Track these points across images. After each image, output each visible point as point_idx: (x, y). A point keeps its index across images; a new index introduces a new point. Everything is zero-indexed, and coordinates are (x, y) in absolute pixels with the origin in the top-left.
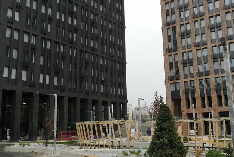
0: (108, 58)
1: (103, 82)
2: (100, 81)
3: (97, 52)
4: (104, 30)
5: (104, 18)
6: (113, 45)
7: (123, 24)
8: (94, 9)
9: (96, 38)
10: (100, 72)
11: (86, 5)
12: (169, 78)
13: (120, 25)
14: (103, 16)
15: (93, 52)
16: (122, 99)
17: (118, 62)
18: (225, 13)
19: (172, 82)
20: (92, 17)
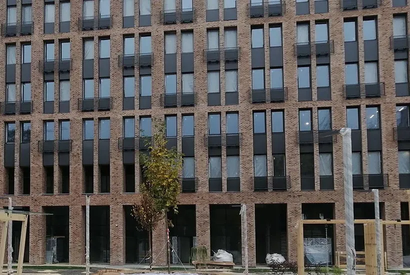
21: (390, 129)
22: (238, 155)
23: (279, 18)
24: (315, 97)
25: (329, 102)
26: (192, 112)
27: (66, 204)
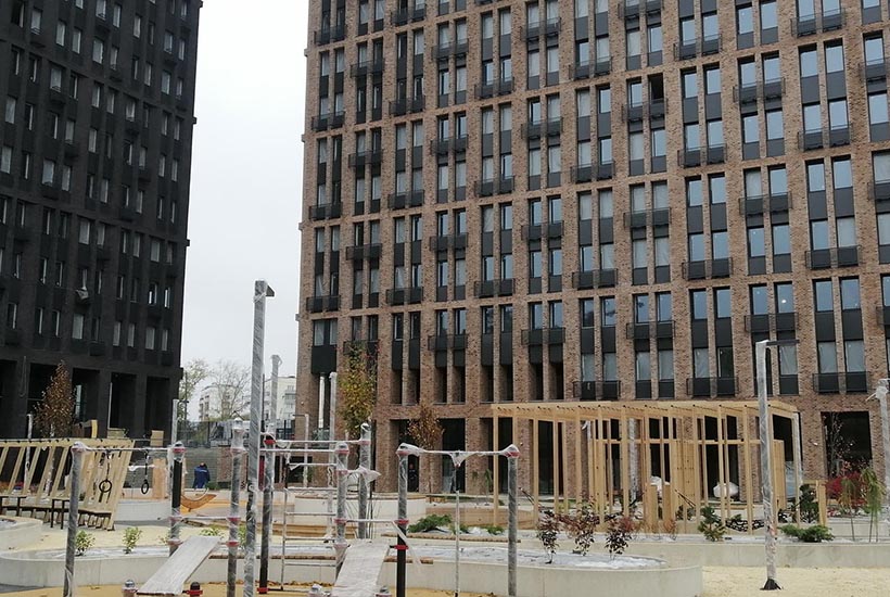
0: (114, 226)
1: (82, 307)
2: (69, 300)
3: (69, 202)
4: (103, 130)
5: (106, 89)
6: (137, 182)
7: (185, 110)
8: (66, 57)
9: (70, 156)
10: (73, 272)
11: (32, 43)
12: (311, 304)
13: (175, 113)
14: (104, 79)
15: (51, 204)
16: (159, 362)
17: (152, 237)
18: (479, 110)
19: (317, 316)
20: (56, 82)
21: (873, 309)
22: (672, 349)
23: (720, 166)
24: (770, 269)
25: (789, 275)
26: (612, 294)
27: (461, 416)
